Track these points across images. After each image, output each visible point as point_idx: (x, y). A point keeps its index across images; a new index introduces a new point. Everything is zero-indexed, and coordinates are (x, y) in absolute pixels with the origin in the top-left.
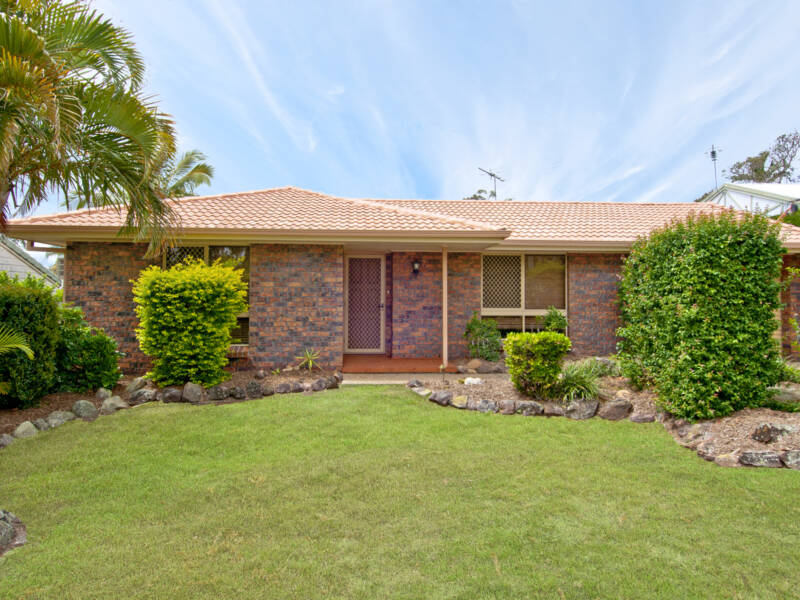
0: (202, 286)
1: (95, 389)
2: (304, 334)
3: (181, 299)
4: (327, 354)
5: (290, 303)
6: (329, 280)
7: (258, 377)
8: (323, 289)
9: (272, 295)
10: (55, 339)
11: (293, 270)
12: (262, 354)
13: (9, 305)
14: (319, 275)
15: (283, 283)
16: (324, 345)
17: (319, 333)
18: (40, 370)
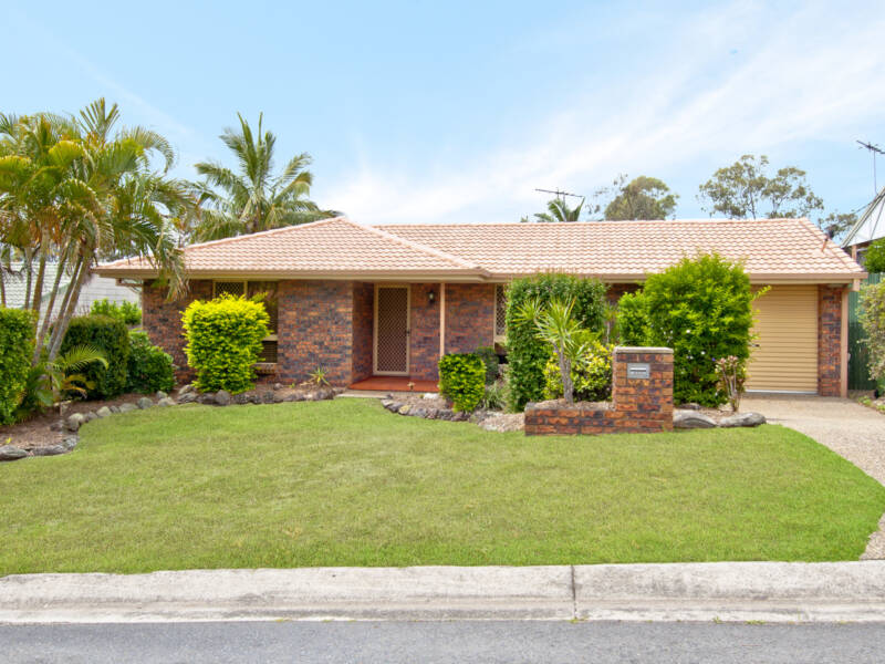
0: (228, 316)
1: (156, 391)
2: (321, 356)
3: (214, 326)
4: (339, 373)
5: (309, 330)
6: (341, 310)
7: (275, 389)
8: (335, 317)
9: (295, 323)
10: (127, 353)
11: (312, 302)
12: (286, 372)
13: (96, 330)
14: (333, 306)
15: (303, 312)
16: (337, 365)
17: (333, 355)
18: (116, 375)
